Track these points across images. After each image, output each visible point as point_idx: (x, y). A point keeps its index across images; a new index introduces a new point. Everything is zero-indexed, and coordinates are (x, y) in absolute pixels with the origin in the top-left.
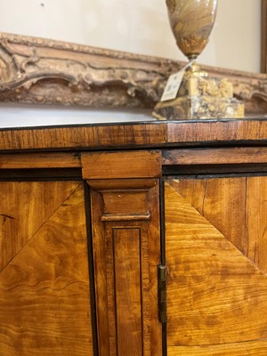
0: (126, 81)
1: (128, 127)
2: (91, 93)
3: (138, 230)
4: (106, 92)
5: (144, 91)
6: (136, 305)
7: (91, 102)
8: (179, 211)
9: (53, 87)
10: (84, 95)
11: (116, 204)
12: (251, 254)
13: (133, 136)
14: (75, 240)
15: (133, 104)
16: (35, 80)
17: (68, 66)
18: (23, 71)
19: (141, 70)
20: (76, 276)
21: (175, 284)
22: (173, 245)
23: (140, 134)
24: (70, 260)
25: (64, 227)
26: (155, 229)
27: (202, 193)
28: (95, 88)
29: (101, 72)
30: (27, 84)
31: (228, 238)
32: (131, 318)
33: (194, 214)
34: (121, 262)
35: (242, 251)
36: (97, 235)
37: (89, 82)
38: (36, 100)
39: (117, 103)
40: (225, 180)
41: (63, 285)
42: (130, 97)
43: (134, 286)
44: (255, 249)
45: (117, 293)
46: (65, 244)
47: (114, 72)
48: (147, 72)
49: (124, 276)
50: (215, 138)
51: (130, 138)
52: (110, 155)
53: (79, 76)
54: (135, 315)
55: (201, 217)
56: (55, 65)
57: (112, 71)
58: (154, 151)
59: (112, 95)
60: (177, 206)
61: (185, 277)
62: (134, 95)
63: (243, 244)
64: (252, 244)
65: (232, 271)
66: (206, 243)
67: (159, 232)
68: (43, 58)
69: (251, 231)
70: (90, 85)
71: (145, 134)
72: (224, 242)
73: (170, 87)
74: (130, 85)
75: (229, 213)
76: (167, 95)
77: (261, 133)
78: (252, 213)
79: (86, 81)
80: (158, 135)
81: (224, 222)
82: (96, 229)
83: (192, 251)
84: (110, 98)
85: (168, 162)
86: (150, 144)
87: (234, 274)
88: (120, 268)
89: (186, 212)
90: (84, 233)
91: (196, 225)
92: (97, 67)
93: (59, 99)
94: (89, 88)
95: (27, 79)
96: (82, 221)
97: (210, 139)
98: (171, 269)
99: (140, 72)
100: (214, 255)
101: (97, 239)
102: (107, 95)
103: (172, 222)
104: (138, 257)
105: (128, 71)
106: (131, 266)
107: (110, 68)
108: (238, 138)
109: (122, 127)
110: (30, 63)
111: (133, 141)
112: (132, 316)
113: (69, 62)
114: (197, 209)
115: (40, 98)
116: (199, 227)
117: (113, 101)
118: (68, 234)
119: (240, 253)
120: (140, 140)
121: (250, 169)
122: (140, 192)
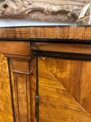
0: (67, 10)
1: (13, 29)
2: (53, 16)
3: (25, 78)
4: (59, 15)
5: (75, 14)
6: (25, 109)
7: (53, 19)
8: (45, 73)
9: (37, 13)
10: (50, 17)
11: (17, 65)
12: (81, 102)
13: (16, 34)
14: (5, 77)
15: (71, 20)
16: (30, 11)
17: (44, 4)
18: (26, 7)
19: (76, 5)
20: (7, 91)
21: (42, 105)
22: (42, 88)
23: (18, 33)
24: (5, 84)
25: (2, 71)
26: (34, 79)
27: (56, 67)
28: (54, 13)
29: (58, 6)
30: (27, 12)
31: (69, 91)
32: (24, 113)
33: (51, 76)
34: (20, 90)
35: (76, 100)
36: (12, 77)
37: (51, 11)
38: (31, 18)
39: (63, 20)
40: (69, 61)
41: (3, 92)
42: (69, 17)
43: (24, 101)
44: (84, 100)
45: (19, 102)
46: (3, 78)
47: (63, 6)
48: (79, 6)
49: (21, 96)
50: (55, 37)
51: (14, 35)
52: (9, 42)
53: (47, 8)
54: (25, 112)
55: (55, 78)
56: (39, 4)
57: (62, 6)
58: (26, 42)
59: (62, 16)
60: (43, 71)
61: (47, 104)
62: (70, 16)
63: (77, 96)
64: (82, 97)
65: (70, 107)
66: (57, 91)
67: (36, 81)
68: (35, 2)
69: (82, 91)
70: (51, 12)
71: (21, 33)
72: (66, 92)
73: (83, 12)
74: (69, 12)
75: (70, 79)
76: (81, 15)
77: (86, 35)
78: (84, 81)
79: (50, 10)
80: (26, 34)
81: (67, 83)
82: (12, 74)
83: (50, 93)
84: (61, 18)
85: (35, 48)
86: (23, 39)
87: (71, 109)
88: (20, 92)
89: (48, 74)
90: (8, 75)
91: (53, 81)
92: (56, 4)
93: (40, 18)
94: (51, 13)
95: (26, 10)
96: (7, 70)
97: (52, 38)
98: (41, 98)
99: (75, 6)
100: (61, 98)
101: (12, 78)
102: (60, 16)
103: (42, 77)
104: (26, 90)
105: (70, 6)
106: (23, 93)
107: (62, 5)
108: (70, 38)
109: (11, 29)
110: (30, 4)
111: (16, 36)
112: (24, 112)
113: (45, 3)
114: (53, 74)
115: (33, 18)
116: (54, 83)
117: (62, 19)
118: (3, 74)
119: (75, 100)
120: (18, 36)
121: (83, 57)
122: (26, 62)
